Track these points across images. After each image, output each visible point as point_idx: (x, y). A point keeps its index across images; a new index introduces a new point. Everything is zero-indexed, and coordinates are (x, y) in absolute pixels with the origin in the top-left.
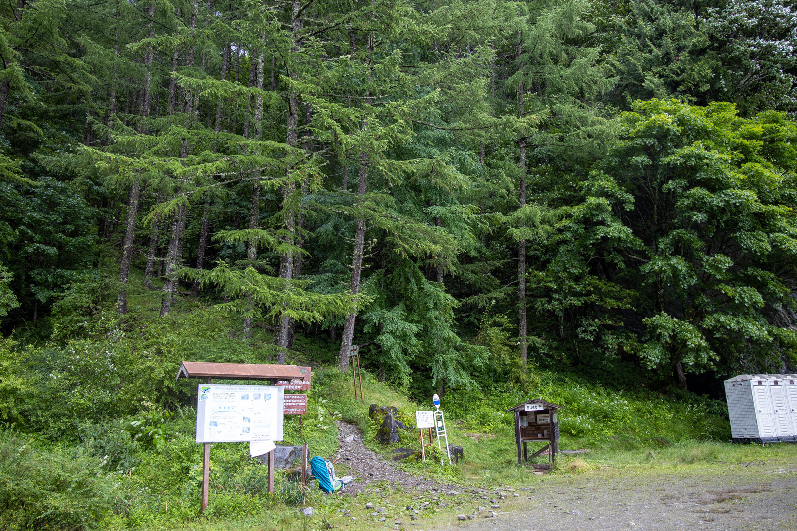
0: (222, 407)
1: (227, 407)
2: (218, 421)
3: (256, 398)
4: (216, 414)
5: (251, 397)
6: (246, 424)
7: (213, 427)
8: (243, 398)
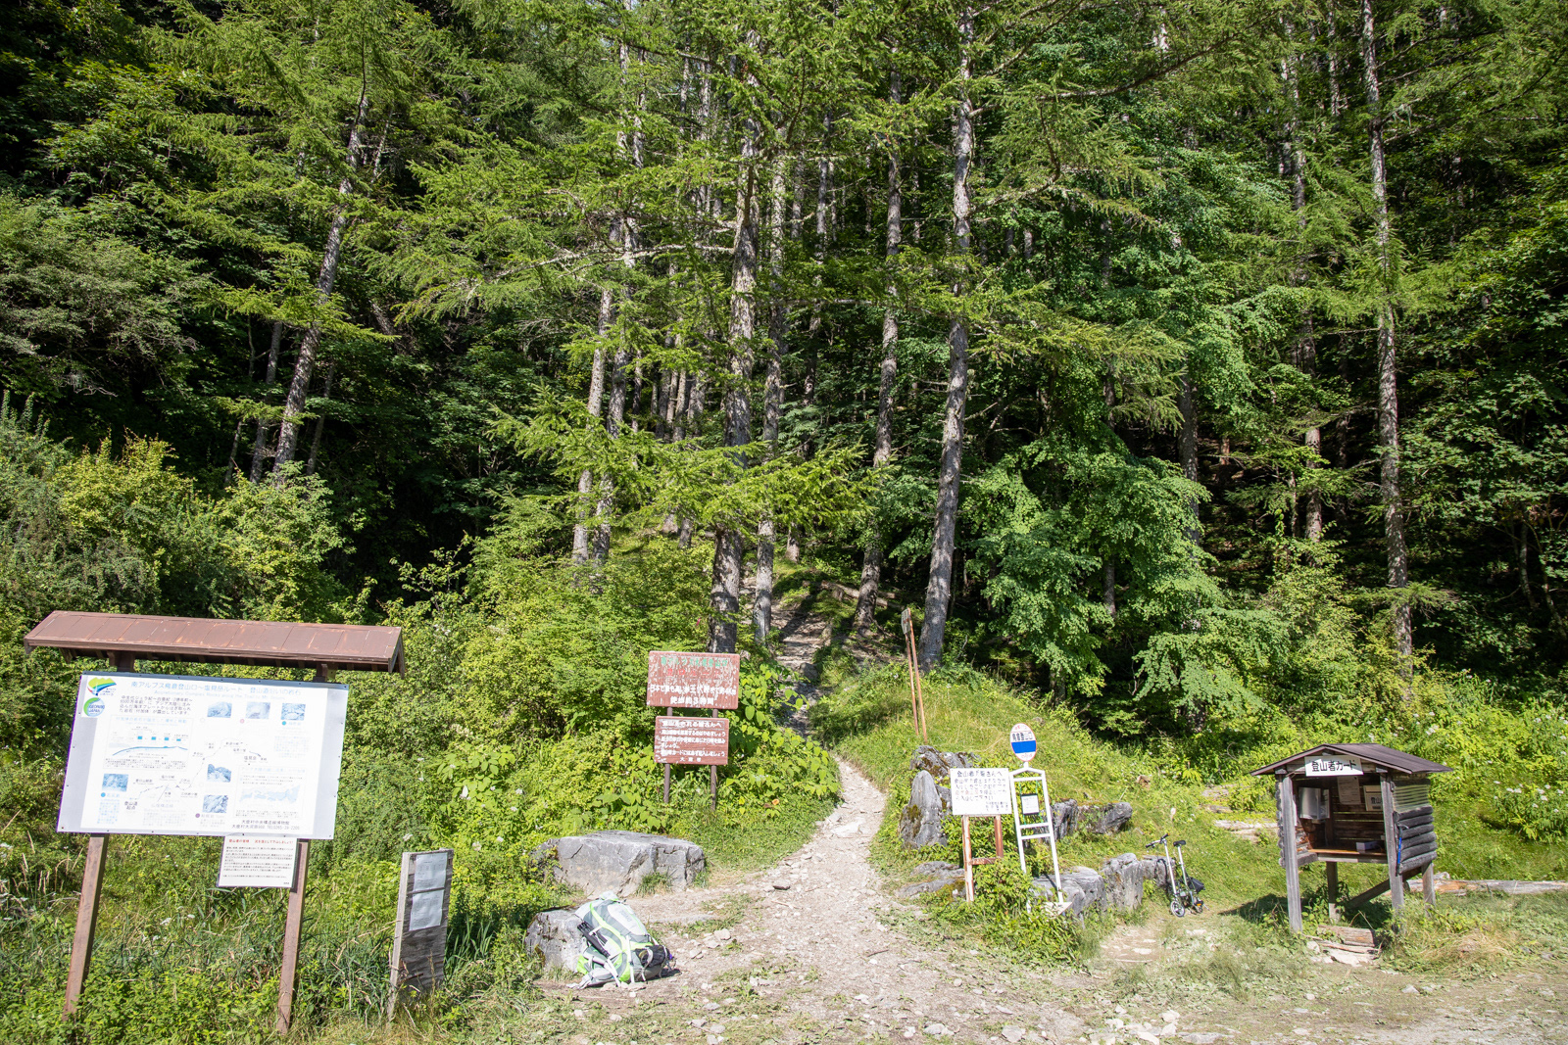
0: (147, 736)
1: (160, 737)
2: (132, 774)
3: (255, 715)
4: (125, 756)
5: (239, 711)
6: (219, 787)
7: (113, 792)
8: (214, 713)
